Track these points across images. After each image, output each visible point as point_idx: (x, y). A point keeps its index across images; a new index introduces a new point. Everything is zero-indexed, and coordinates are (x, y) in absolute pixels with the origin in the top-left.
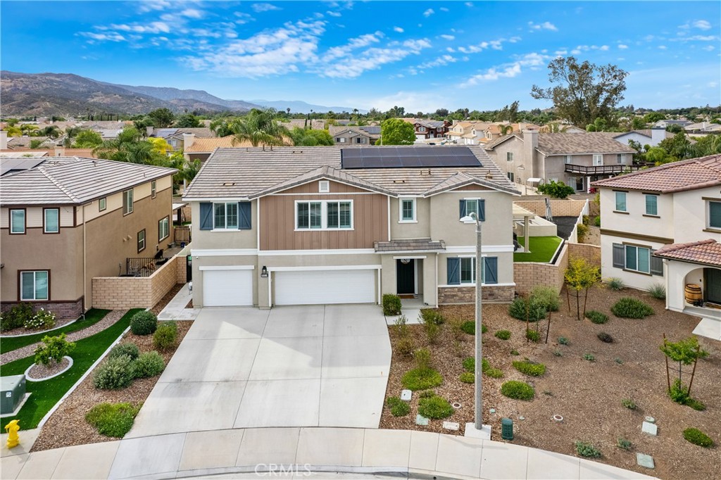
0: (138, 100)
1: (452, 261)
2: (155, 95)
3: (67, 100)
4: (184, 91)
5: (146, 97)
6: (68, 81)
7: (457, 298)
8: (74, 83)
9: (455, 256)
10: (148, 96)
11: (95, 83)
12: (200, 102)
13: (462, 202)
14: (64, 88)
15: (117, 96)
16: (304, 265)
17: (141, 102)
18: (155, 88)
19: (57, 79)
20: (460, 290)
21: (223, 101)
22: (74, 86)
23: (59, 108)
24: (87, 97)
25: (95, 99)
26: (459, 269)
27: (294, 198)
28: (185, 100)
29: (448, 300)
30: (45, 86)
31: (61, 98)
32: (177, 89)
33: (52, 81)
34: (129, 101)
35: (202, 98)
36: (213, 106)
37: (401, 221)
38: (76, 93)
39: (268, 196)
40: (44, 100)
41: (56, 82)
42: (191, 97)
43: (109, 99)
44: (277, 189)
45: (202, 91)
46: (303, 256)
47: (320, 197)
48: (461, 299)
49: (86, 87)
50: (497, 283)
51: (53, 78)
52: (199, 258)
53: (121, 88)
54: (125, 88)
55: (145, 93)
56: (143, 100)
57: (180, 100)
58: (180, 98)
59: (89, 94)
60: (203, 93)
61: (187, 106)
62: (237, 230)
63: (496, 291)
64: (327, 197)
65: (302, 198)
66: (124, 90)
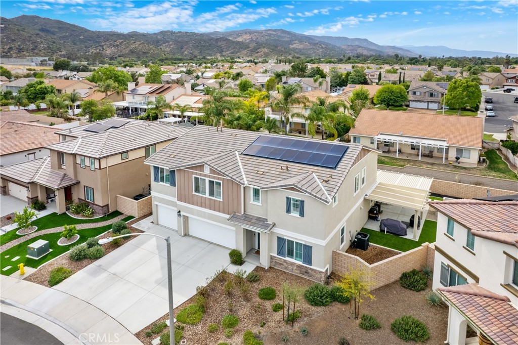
0: (320, 46)
1: (281, 240)
2: (332, 43)
3: (277, 47)
4: (352, 39)
5: (326, 44)
6: (279, 34)
7: (283, 266)
8: (283, 35)
9: (282, 237)
10: (327, 43)
11: (294, 35)
12: (362, 47)
13: (288, 199)
14: (277, 39)
15: (307, 43)
16: (198, 216)
17: (322, 48)
18: (333, 37)
19: (274, 33)
20: (285, 261)
21: (380, 46)
22: (282, 37)
23: (272, 52)
24: (289, 44)
25: (294, 46)
26: (286, 247)
27: (192, 173)
28: (352, 46)
29: (277, 266)
30: (267, 37)
31: (274, 45)
32: (347, 38)
33: (271, 34)
34: (314, 47)
35: (364, 45)
36: (372, 50)
37: (252, 202)
38: (283, 42)
39: (180, 169)
40: (264, 47)
41: (273, 34)
42: (357, 43)
43: (302, 46)
44: (185, 166)
45: (365, 39)
46: (197, 210)
47: (205, 176)
48: (286, 268)
49: (289, 38)
50: (311, 265)
51: (271, 32)
52: (155, 197)
53: (310, 38)
54: (313, 38)
55: (326, 41)
56: (323, 46)
57: (349, 46)
58: (349, 44)
59: (290, 42)
60: (366, 40)
61: (353, 50)
62: (169, 185)
63: (310, 271)
64: (209, 177)
65: (196, 174)
66: (312, 39)
